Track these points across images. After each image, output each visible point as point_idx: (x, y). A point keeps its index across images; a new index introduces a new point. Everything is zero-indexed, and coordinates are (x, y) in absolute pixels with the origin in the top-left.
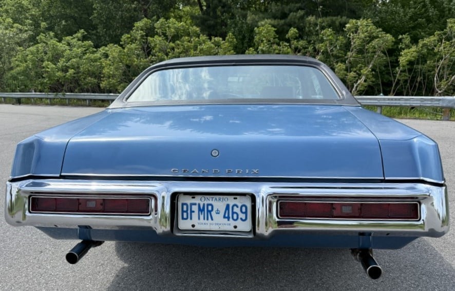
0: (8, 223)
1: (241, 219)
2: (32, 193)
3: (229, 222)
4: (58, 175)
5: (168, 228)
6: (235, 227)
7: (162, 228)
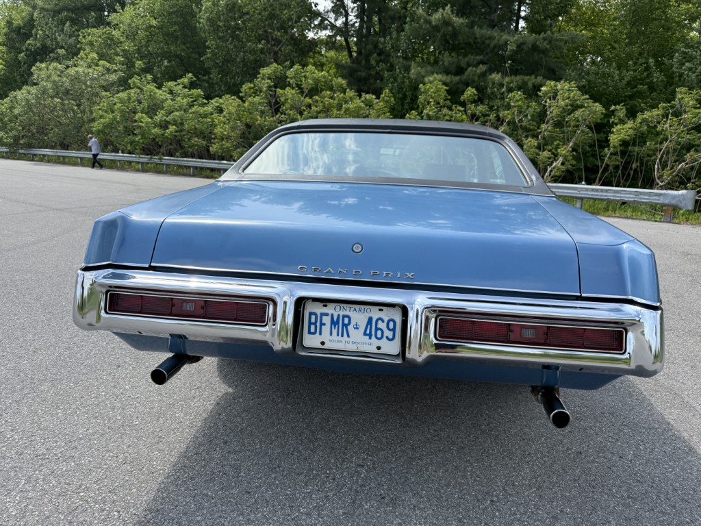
0: (77, 325)
1: (387, 338)
2: (110, 287)
3: (370, 341)
4: (147, 266)
5: (289, 345)
6: (379, 348)
7: (281, 344)
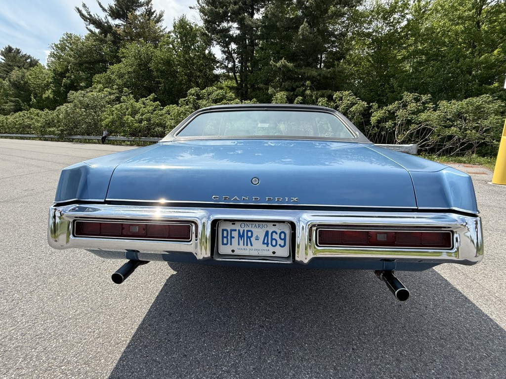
1: (280, 245)
3: (267, 248)
5: (209, 255)
6: (274, 253)
7: (203, 253)
